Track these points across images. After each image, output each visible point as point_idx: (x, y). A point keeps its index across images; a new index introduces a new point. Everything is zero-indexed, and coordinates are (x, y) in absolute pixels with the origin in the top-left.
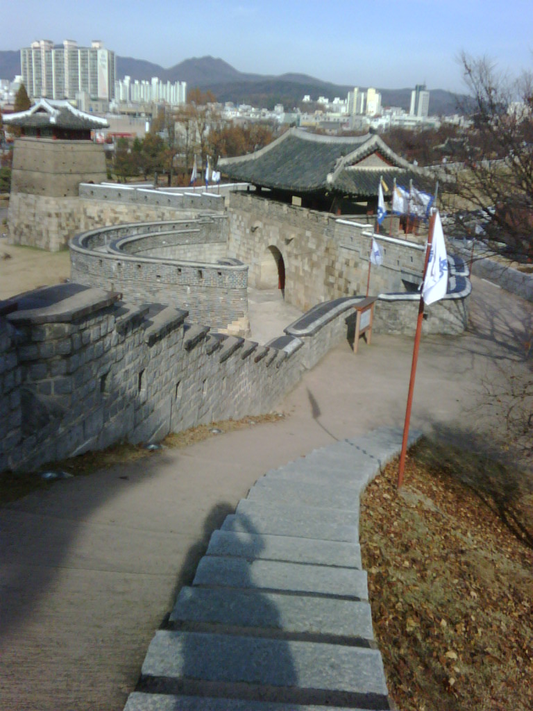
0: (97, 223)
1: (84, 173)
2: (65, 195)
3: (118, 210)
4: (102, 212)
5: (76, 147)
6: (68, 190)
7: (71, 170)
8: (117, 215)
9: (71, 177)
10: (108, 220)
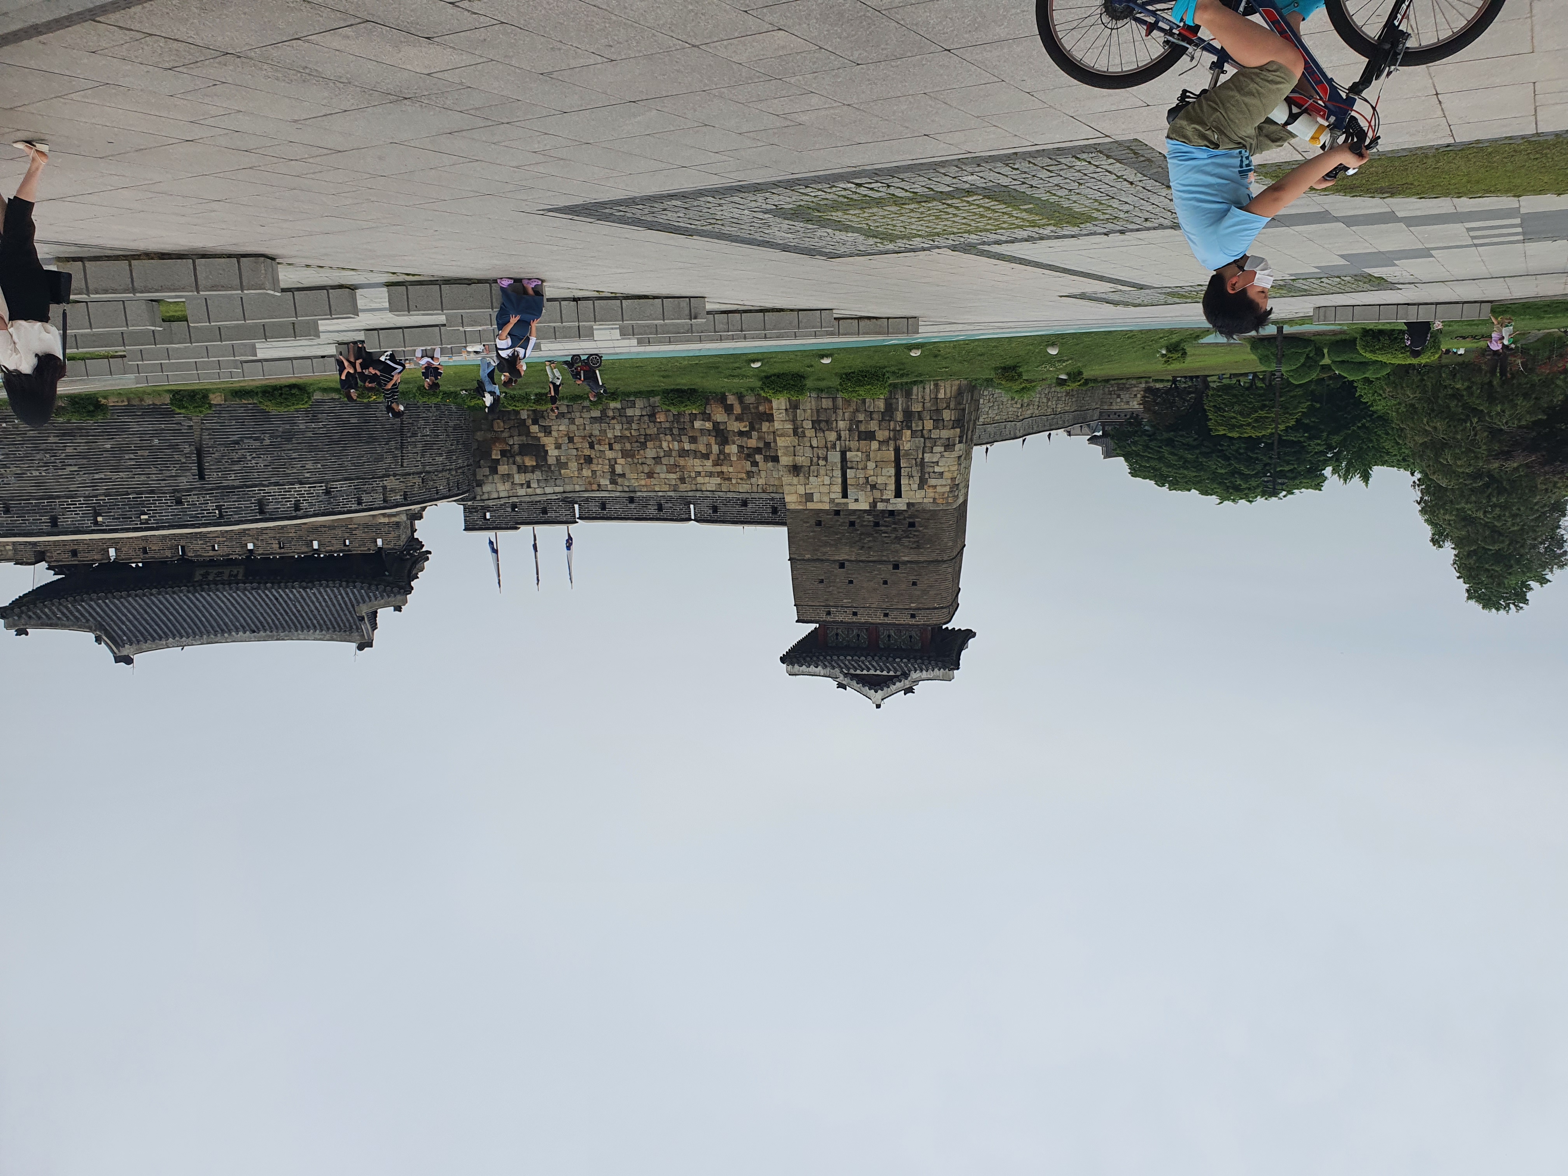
0: (758, 450)
3: (718, 480)
4: (750, 475)
8: (718, 469)
10: (734, 458)
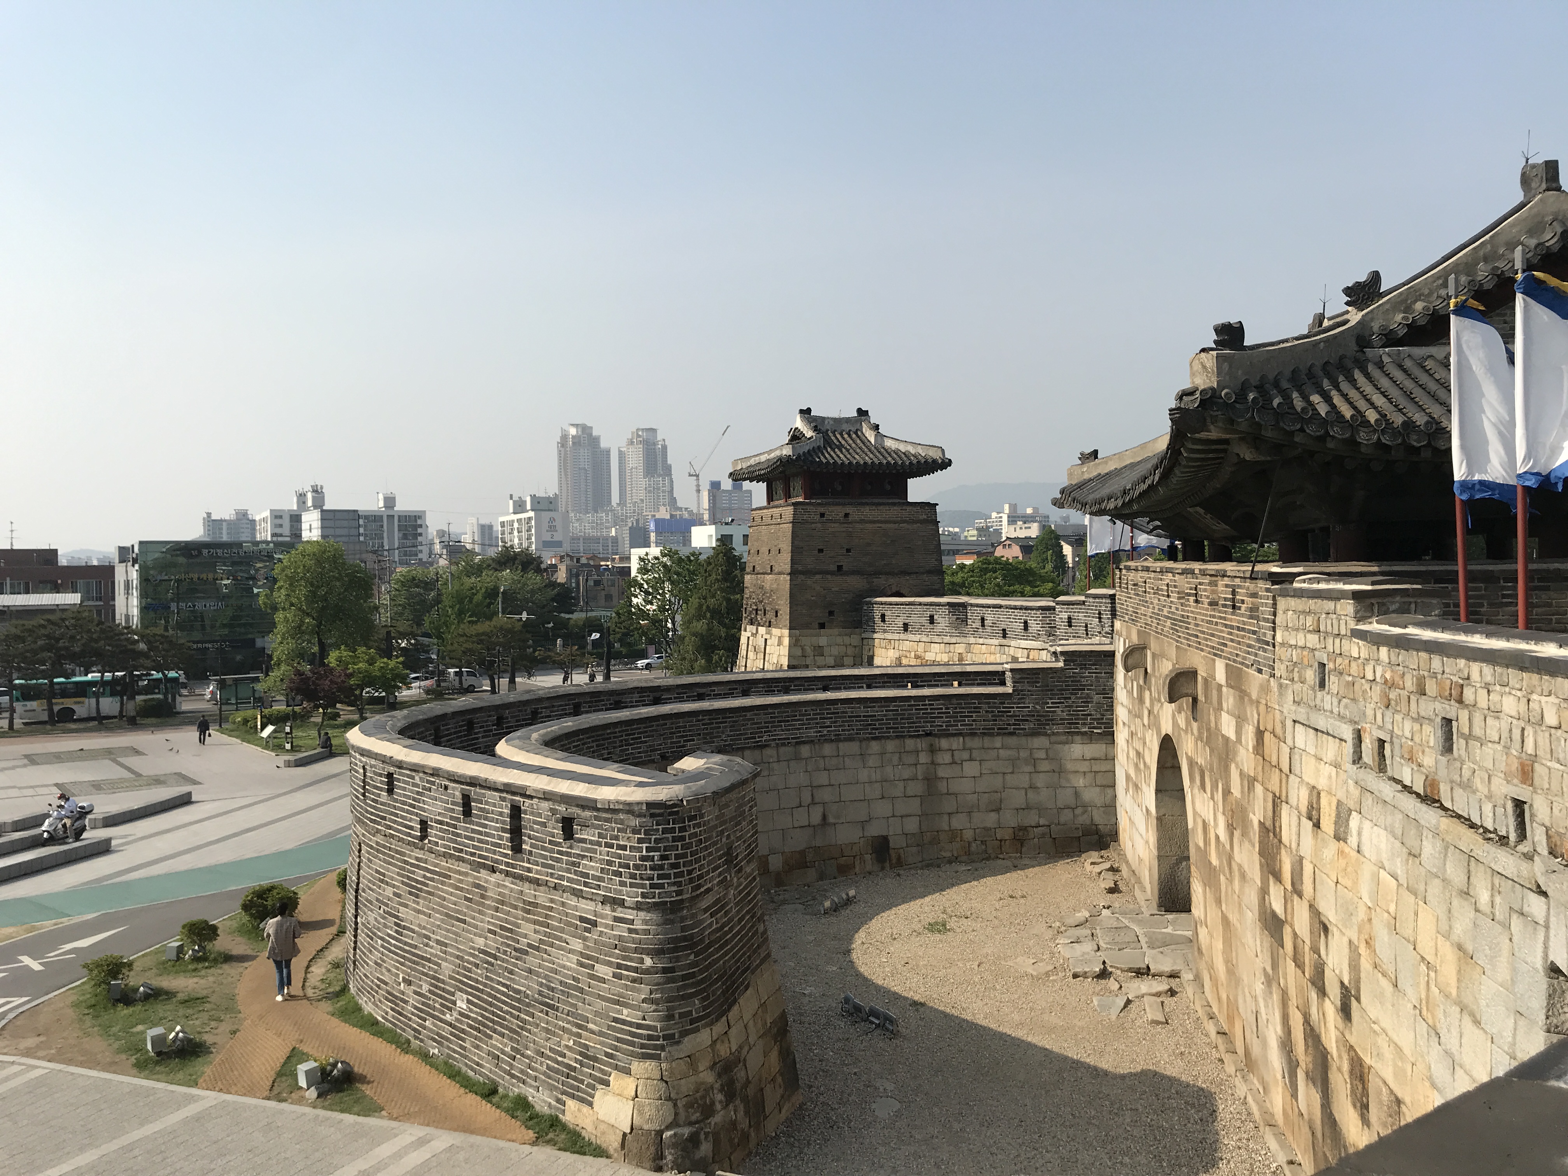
1: (877, 573)
2: (822, 626)
5: (855, 513)
6: (831, 613)
7: (840, 568)
9: (836, 583)
